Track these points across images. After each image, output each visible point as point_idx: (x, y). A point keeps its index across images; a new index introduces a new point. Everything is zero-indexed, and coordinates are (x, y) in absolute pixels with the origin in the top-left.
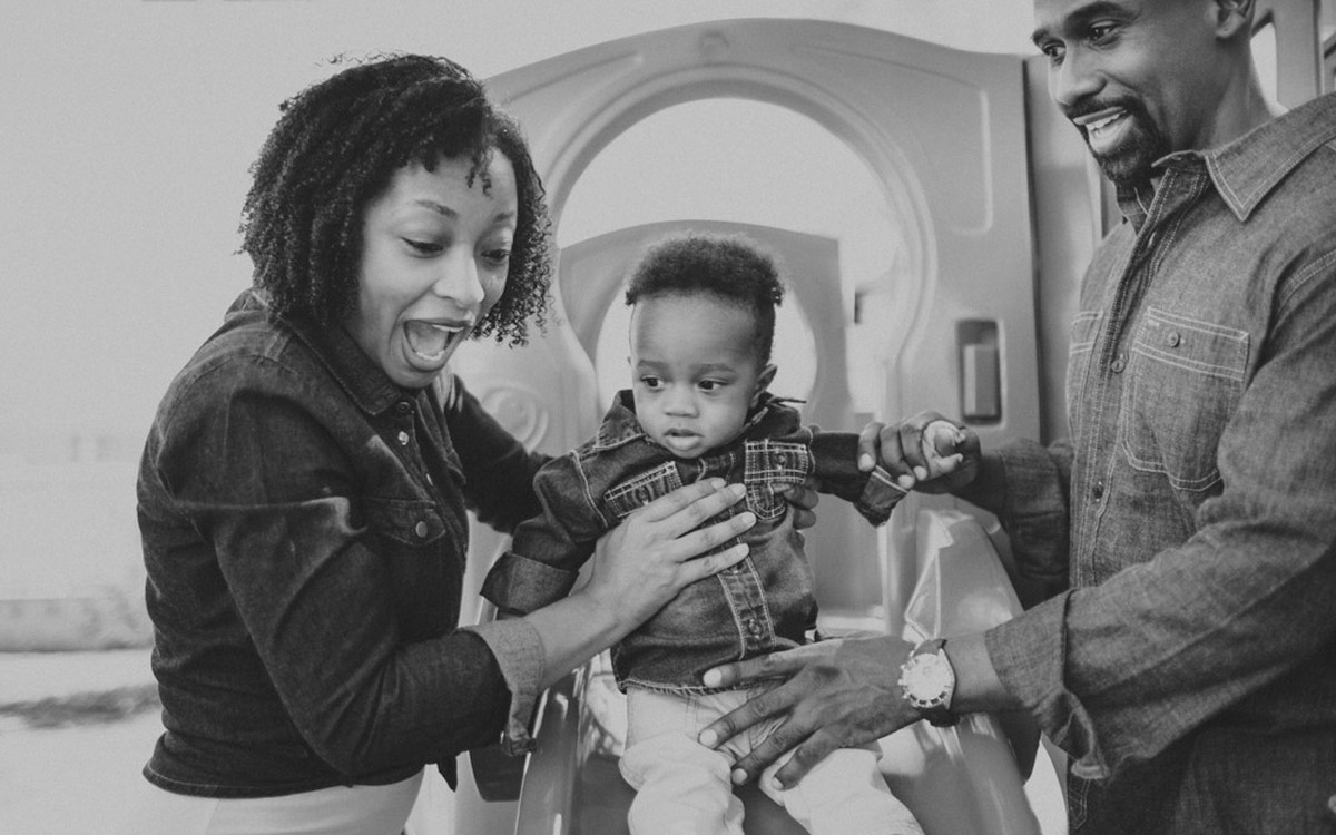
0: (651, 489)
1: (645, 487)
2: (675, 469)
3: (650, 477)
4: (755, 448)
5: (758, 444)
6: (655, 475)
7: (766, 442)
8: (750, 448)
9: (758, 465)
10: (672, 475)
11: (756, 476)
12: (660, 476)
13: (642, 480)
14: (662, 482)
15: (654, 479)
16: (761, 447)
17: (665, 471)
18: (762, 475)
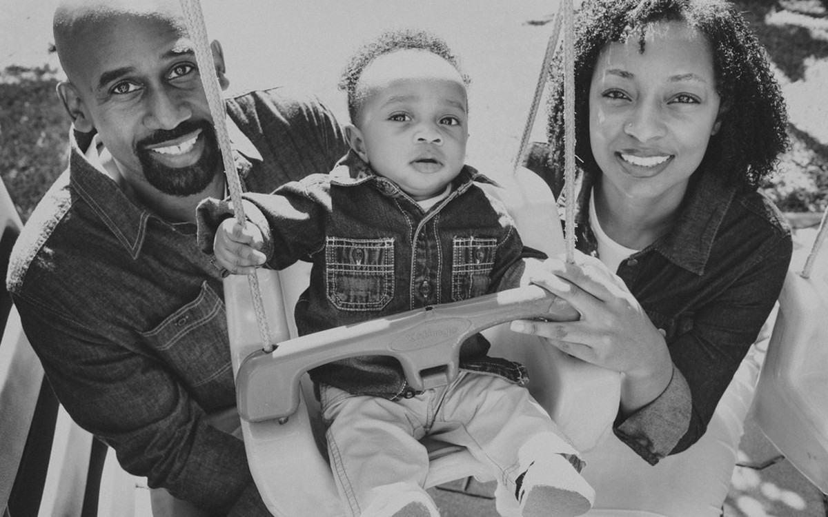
0: (366, 255)
1: (363, 250)
2: (392, 246)
3: (370, 244)
4: (462, 243)
5: (464, 240)
6: (374, 244)
7: (472, 239)
8: (457, 244)
9: (463, 259)
10: (388, 250)
11: (462, 268)
12: (378, 247)
13: (362, 244)
14: (378, 253)
15: (372, 247)
16: (467, 243)
17: (384, 244)
18: (467, 268)
